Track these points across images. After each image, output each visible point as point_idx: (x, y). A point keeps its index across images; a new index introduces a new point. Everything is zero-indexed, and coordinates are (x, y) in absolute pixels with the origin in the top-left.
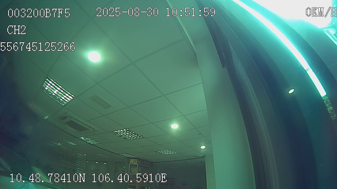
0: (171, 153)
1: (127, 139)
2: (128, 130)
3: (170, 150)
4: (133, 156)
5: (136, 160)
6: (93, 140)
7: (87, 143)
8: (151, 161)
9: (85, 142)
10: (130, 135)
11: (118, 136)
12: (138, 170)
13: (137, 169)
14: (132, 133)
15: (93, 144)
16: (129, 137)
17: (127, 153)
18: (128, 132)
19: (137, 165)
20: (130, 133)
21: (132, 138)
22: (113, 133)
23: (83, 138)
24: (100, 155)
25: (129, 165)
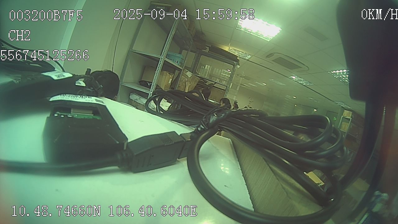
4: (348, 107)
5: (351, 113)
6: (306, 81)
7: (298, 83)
9: (296, 83)
11: (336, 77)
12: (350, 125)
13: (348, 125)
15: (306, 85)
17: (343, 101)
19: (350, 119)
22: (330, 73)
23: (294, 77)
24: (311, 99)
25: (342, 117)
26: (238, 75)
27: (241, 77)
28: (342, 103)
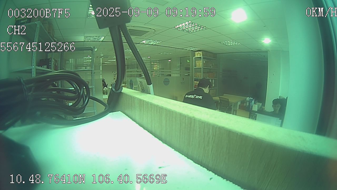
0: (234, 44)
1: (190, 32)
2: (190, 23)
3: (234, 41)
4: (197, 49)
5: (201, 52)
6: (155, 41)
7: (149, 45)
8: (215, 53)
9: (147, 45)
10: (193, 27)
11: (180, 30)
12: (203, 62)
13: (201, 62)
14: (195, 25)
15: (156, 44)
16: (192, 30)
17: (191, 46)
18: (190, 24)
19: (201, 57)
20: (193, 25)
21: (195, 30)
22: (174, 28)
23: (144, 42)
24: (164, 53)
25: (194, 58)
26: (97, 57)
27: (100, 58)
28: (191, 48)
